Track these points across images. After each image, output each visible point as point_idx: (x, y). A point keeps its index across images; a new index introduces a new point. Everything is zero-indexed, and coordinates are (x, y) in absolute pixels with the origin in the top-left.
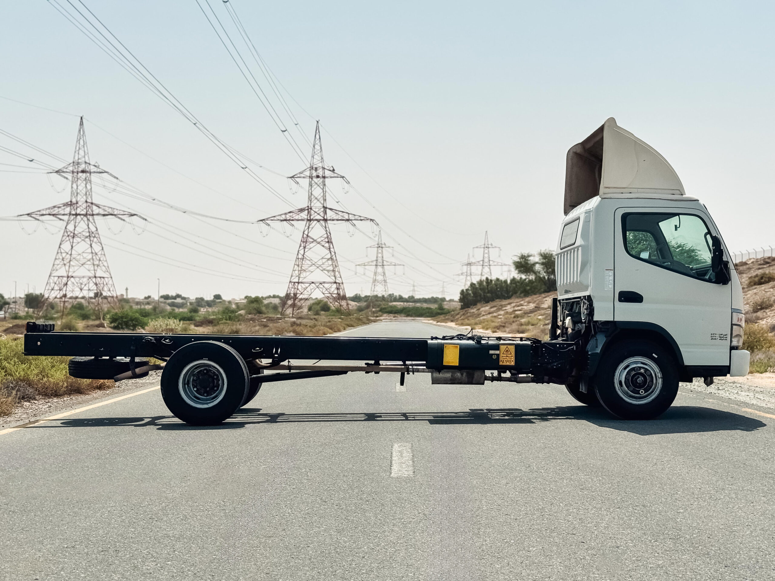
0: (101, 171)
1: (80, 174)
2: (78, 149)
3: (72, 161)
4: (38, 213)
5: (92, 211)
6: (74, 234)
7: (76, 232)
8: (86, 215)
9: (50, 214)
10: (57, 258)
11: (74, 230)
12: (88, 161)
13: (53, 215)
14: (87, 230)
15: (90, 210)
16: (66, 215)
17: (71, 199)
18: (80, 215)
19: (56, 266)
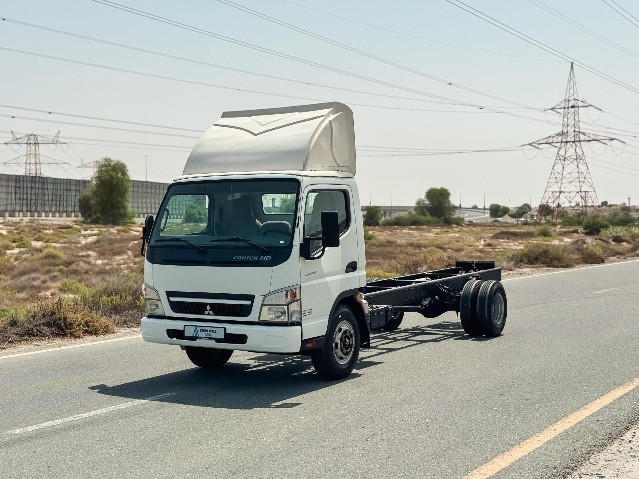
0: (587, 105)
1: (570, 109)
2: (568, 88)
3: (564, 99)
4: (537, 142)
5: (580, 139)
6: (565, 157)
7: (566, 156)
8: (574, 142)
9: (546, 143)
10: (551, 177)
11: (565, 154)
12: (577, 98)
13: (549, 143)
14: (575, 154)
15: (577, 138)
16: (559, 142)
17: (563, 130)
18: (569, 142)
19: (550, 184)
